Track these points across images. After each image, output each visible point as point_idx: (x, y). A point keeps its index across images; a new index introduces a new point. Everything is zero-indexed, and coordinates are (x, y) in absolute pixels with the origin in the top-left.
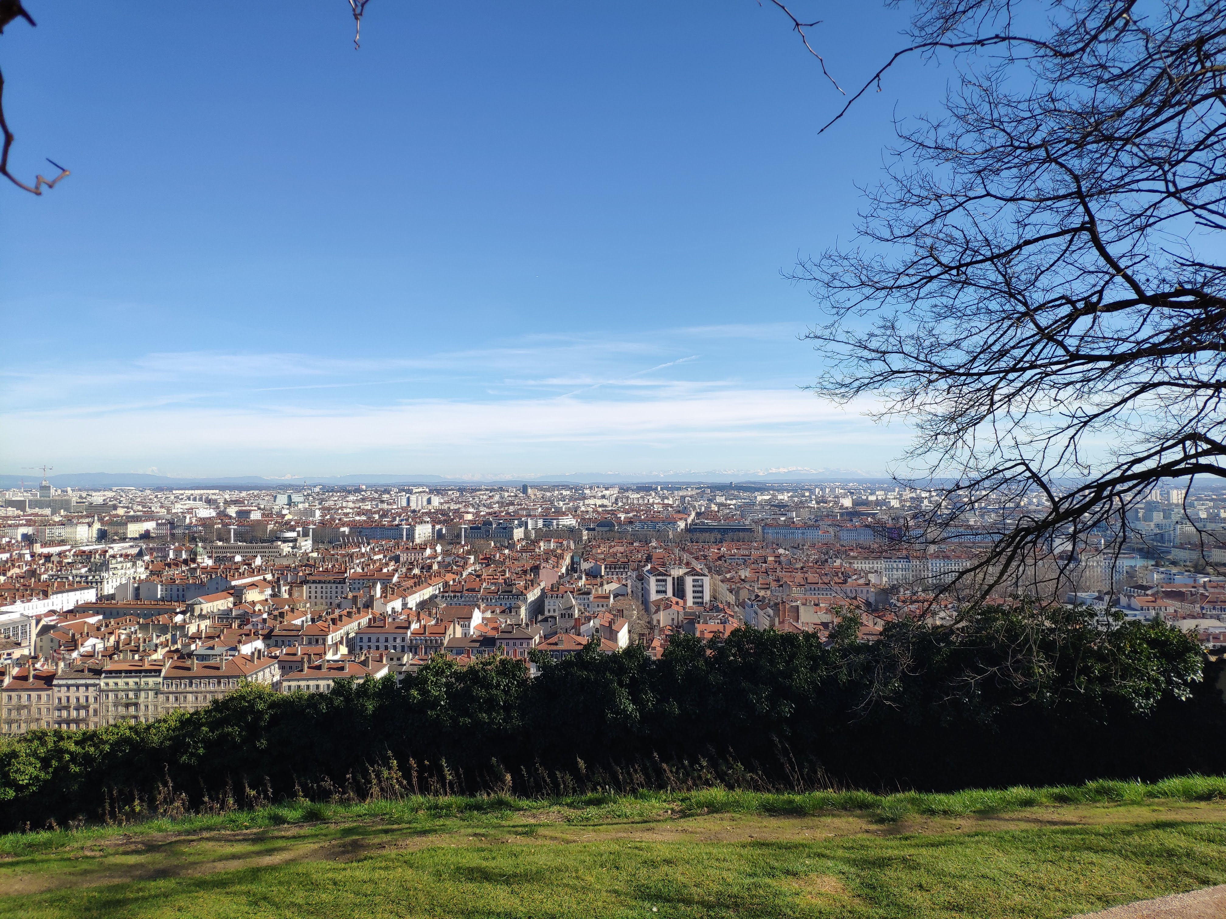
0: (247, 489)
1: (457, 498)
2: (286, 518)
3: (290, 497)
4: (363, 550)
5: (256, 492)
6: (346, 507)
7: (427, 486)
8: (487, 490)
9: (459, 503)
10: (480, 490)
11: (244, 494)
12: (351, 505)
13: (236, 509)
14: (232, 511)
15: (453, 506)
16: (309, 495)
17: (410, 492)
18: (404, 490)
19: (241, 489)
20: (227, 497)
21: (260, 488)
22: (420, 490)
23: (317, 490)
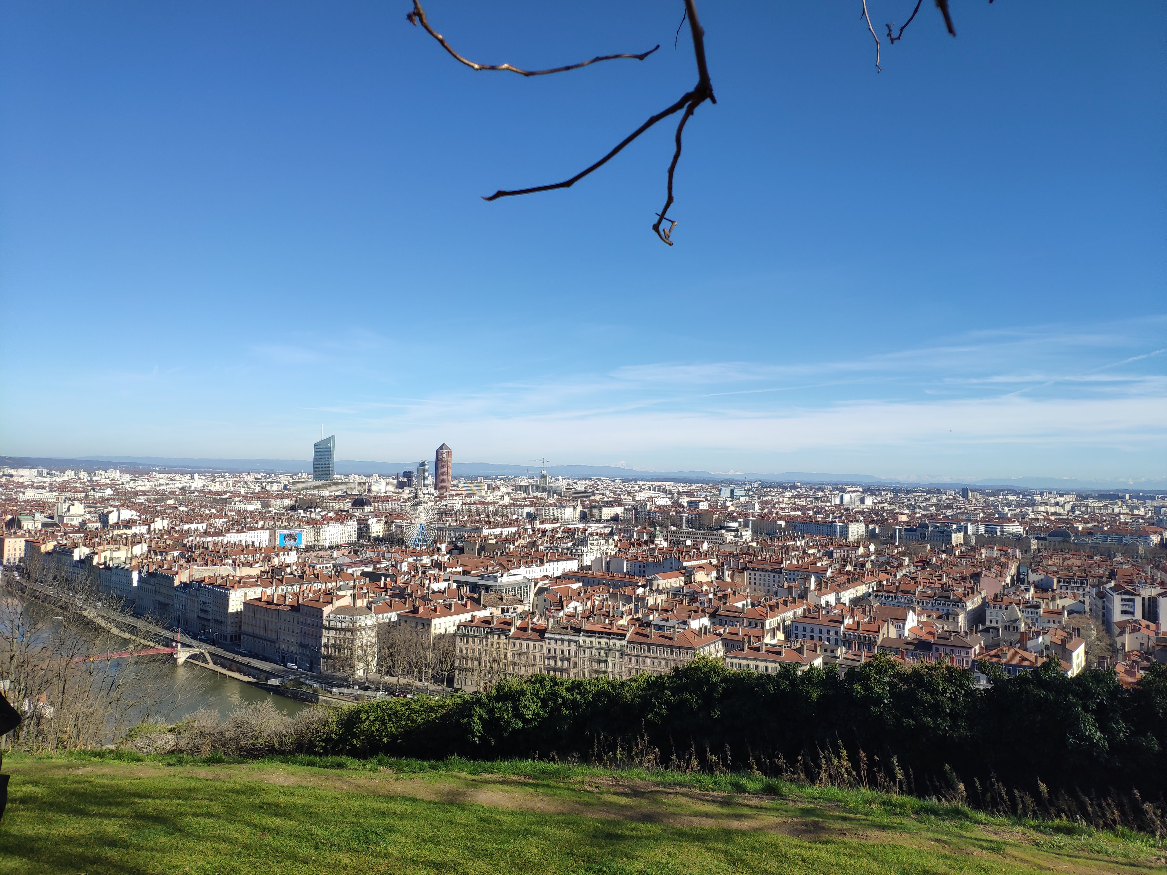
0: (697, 482)
1: (891, 499)
2: (729, 509)
3: (732, 491)
4: (798, 543)
5: (704, 485)
6: (782, 503)
7: (861, 486)
8: (923, 492)
9: (893, 504)
10: (916, 492)
11: (694, 487)
12: (787, 500)
13: (688, 499)
14: (684, 501)
15: (887, 507)
16: (749, 489)
17: (844, 490)
18: (837, 489)
19: (691, 482)
20: (680, 488)
21: (707, 482)
22: (854, 489)
23: (756, 485)
